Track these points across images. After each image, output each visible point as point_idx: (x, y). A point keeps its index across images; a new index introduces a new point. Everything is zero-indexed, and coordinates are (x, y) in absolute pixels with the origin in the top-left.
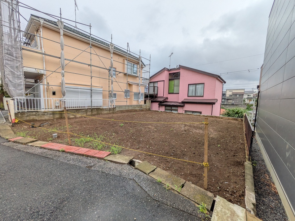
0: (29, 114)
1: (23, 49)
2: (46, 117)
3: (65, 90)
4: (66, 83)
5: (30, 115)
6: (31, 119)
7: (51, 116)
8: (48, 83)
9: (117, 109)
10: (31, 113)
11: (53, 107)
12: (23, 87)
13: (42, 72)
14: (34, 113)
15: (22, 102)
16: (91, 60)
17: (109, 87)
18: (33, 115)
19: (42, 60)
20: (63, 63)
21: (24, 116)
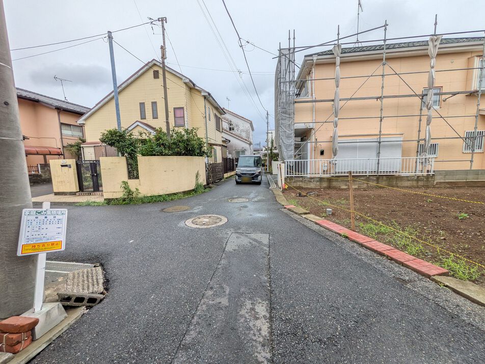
0: (296, 179)
1: (296, 102)
2: (312, 185)
3: (337, 146)
4: (339, 137)
5: (297, 181)
6: (298, 185)
7: (318, 183)
8: (316, 140)
9: (438, 179)
10: (298, 179)
11: (321, 171)
12: (293, 147)
13: (311, 126)
14: (301, 179)
15: (291, 165)
16: (383, 87)
17: (419, 131)
18: (299, 181)
19: (312, 109)
20: (336, 107)
21: (291, 181)
